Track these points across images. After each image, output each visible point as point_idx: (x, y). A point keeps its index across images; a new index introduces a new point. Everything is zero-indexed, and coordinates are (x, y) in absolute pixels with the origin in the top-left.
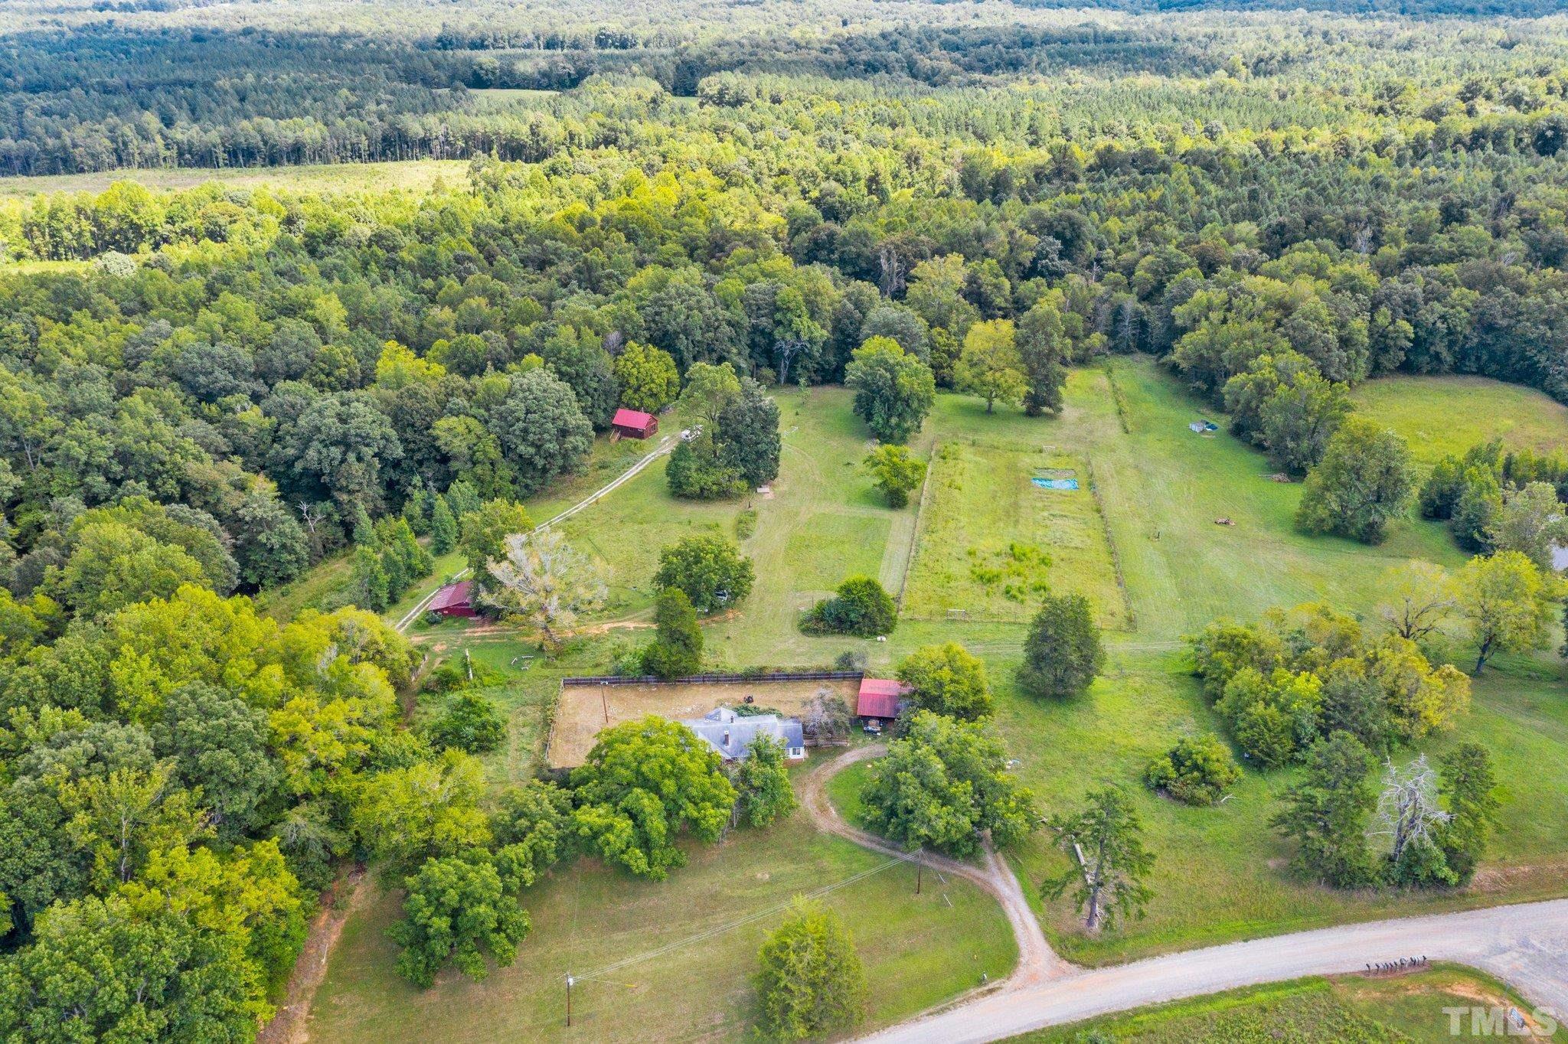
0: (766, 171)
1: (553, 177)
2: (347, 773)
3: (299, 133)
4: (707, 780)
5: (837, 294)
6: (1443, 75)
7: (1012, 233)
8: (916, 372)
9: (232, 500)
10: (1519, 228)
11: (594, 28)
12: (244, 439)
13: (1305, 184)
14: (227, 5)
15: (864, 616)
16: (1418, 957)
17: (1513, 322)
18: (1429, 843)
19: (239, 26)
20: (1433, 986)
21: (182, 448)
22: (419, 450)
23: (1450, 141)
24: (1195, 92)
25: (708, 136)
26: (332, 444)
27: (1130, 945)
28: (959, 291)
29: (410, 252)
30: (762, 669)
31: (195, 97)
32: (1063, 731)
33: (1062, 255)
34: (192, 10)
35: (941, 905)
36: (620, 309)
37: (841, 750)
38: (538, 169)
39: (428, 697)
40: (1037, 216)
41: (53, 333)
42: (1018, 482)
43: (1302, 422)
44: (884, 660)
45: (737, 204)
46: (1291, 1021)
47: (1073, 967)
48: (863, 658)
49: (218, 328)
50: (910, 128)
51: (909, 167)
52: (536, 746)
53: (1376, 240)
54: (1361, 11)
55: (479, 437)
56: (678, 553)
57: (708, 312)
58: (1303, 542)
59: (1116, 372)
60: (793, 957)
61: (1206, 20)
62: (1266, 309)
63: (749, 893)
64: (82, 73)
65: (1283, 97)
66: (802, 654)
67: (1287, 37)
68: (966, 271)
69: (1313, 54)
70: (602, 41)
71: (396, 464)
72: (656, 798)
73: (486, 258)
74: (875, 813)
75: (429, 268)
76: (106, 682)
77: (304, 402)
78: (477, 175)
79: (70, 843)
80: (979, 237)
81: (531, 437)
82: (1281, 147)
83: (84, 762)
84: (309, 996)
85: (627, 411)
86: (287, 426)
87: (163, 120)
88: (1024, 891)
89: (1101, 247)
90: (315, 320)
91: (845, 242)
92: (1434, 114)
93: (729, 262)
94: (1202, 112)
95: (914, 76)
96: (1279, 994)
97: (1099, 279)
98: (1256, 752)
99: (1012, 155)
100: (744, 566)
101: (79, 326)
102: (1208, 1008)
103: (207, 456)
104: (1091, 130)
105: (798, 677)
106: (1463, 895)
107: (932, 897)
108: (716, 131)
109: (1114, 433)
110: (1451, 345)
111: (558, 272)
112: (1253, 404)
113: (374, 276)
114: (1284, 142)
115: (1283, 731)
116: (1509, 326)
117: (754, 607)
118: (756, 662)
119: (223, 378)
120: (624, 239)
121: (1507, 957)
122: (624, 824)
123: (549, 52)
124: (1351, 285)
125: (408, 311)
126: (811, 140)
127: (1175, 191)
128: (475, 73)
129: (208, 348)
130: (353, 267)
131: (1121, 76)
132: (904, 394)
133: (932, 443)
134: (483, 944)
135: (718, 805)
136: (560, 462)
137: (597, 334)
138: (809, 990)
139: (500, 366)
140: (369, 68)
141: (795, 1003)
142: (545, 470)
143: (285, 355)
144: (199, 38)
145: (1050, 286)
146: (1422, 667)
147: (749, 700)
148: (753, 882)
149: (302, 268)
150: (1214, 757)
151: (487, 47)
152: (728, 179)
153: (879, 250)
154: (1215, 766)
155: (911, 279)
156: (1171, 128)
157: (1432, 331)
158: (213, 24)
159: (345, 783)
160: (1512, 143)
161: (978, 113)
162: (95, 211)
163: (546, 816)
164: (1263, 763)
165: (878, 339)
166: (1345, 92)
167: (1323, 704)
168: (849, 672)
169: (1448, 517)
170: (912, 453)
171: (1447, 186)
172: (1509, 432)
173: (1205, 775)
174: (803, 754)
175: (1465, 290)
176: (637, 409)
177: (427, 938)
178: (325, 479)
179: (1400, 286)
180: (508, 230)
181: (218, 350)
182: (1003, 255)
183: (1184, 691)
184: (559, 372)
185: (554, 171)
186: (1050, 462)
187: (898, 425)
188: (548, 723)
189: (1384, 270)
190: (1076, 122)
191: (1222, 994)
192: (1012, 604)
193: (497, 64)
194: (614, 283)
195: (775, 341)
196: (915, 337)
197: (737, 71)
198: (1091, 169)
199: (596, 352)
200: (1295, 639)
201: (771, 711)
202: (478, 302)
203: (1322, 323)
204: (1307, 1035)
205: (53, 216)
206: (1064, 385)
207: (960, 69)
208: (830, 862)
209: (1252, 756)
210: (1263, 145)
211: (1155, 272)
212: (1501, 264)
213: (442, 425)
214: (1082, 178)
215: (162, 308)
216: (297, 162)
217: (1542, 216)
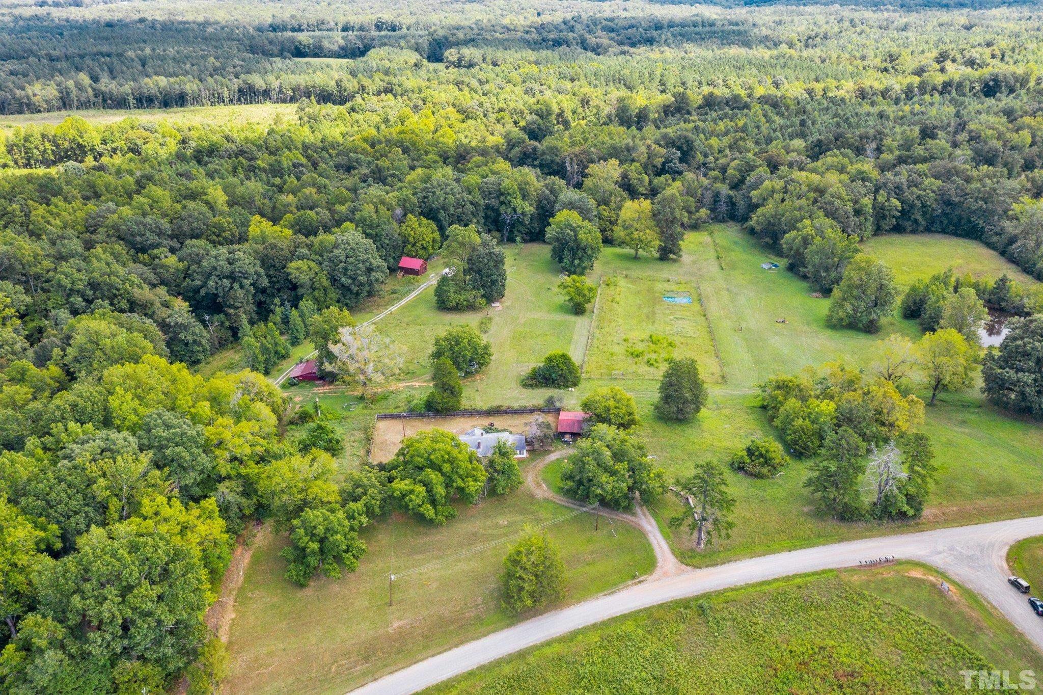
0: (490, 109)
1: (352, 114)
2: (252, 464)
3: (183, 87)
4: (469, 465)
5: (539, 185)
6: (926, 47)
7: (649, 147)
8: (590, 231)
9: (163, 313)
10: (968, 142)
11: (374, 18)
12: (167, 276)
13: (835, 116)
14: (125, 3)
15: (561, 376)
16: (890, 557)
17: (962, 199)
18: (896, 492)
19: (136, 17)
20: (898, 572)
21: (130, 280)
22: (278, 282)
23: (929, 89)
24: (767, 58)
25: (452, 88)
26: (224, 278)
27: (722, 555)
28: (616, 183)
29: (263, 161)
30: (499, 407)
31: (113, 63)
32: (682, 439)
33: (681, 160)
34: (102, 6)
35: (610, 535)
36: (402, 194)
37: (550, 452)
38: (342, 109)
39: (293, 427)
40: (665, 136)
41: (39, 211)
42: (655, 299)
43: (830, 260)
44: (573, 402)
45: (473, 130)
46: (815, 592)
47: (689, 568)
48: (560, 400)
49: (147, 207)
50: (583, 82)
51: (583, 107)
52: (362, 453)
53: (879, 150)
54: (876, 6)
55: (316, 273)
56: (446, 339)
57: (458, 196)
58: (829, 332)
59: (716, 233)
60: (524, 559)
61: (775, 12)
62: (808, 191)
63: (495, 532)
64: (35, 47)
65: (823, 61)
66: (523, 399)
67: (827, 23)
68: (620, 170)
69: (843, 34)
70: (379, 27)
71: (263, 291)
72: (439, 475)
73: (313, 165)
74: (570, 484)
75: (276, 170)
76: (106, 409)
77: (204, 253)
78: (302, 113)
79: (94, 497)
80: (628, 149)
81: (349, 273)
82: (821, 93)
83: (99, 451)
84: (234, 593)
85: (407, 258)
86: (194, 267)
87: (91, 78)
88: (659, 527)
89: (706, 156)
90: (207, 203)
91: (544, 153)
92: (919, 72)
93: (470, 165)
94: (771, 70)
95: (585, 49)
96: (808, 579)
97: (705, 175)
98: (797, 447)
99: (649, 99)
100: (486, 347)
101: (56, 206)
102: (768, 587)
103: (145, 286)
104: (700, 83)
105: (522, 411)
106: (918, 524)
107: (605, 532)
108: (457, 84)
109: (714, 269)
110: (924, 214)
111: (359, 173)
112: (801, 250)
113: (241, 176)
114: (824, 90)
115: (813, 435)
116: (960, 202)
117: (493, 372)
118: (495, 403)
119: (152, 238)
120: (401, 152)
121: (941, 556)
122: (420, 489)
123: (345, 34)
124: (863, 177)
125: (265, 198)
126: (519, 90)
127: (753, 120)
128: (297, 48)
129: (142, 219)
130: (227, 170)
131: (719, 48)
132: (582, 245)
133: (601, 277)
134: (338, 559)
135: (476, 480)
136: (367, 288)
137: (388, 210)
138: (534, 578)
139: (327, 229)
140: (226, 44)
141: (526, 585)
142: (357, 294)
143: (190, 223)
144: (109, 25)
145: (674, 180)
146: (896, 396)
147: (492, 425)
148: (497, 526)
149: (194, 171)
150: (772, 449)
151: (303, 30)
152: (466, 115)
153: (564, 159)
154: (773, 455)
155: (586, 176)
156: (751, 81)
157: (912, 206)
158: (117, 16)
159: (252, 469)
160: (968, 89)
161: (627, 72)
162: (55, 136)
163: (374, 487)
164: (801, 454)
165: (565, 212)
166: (863, 58)
167: (837, 417)
168: (552, 408)
169: (919, 316)
170: (588, 281)
171: (926, 117)
172: (960, 267)
173: (767, 460)
174: (525, 454)
175: (933, 180)
176: (415, 257)
177: (305, 557)
178: (220, 300)
179: (892, 178)
180: (326, 146)
181: (148, 220)
182: (643, 161)
183: (756, 416)
184: (365, 232)
185: (353, 110)
186: (674, 287)
187: (579, 265)
188: (369, 439)
189: (883, 169)
190: (691, 78)
191: (776, 580)
192: (652, 369)
193: (311, 41)
194: (395, 180)
195: (500, 215)
196: (589, 210)
197: (470, 45)
198: (700, 107)
199: (388, 220)
200: (821, 383)
201: (505, 430)
202: (310, 191)
203: (842, 200)
204: (824, 599)
205: (26, 140)
206: (683, 240)
207: (615, 44)
208: (543, 514)
209: (795, 450)
210: (810, 92)
211: (740, 171)
212: (956, 163)
213: (293, 265)
214: (694, 113)
215: (109, 196)
216: (182, 105)
217: (983, 134)
